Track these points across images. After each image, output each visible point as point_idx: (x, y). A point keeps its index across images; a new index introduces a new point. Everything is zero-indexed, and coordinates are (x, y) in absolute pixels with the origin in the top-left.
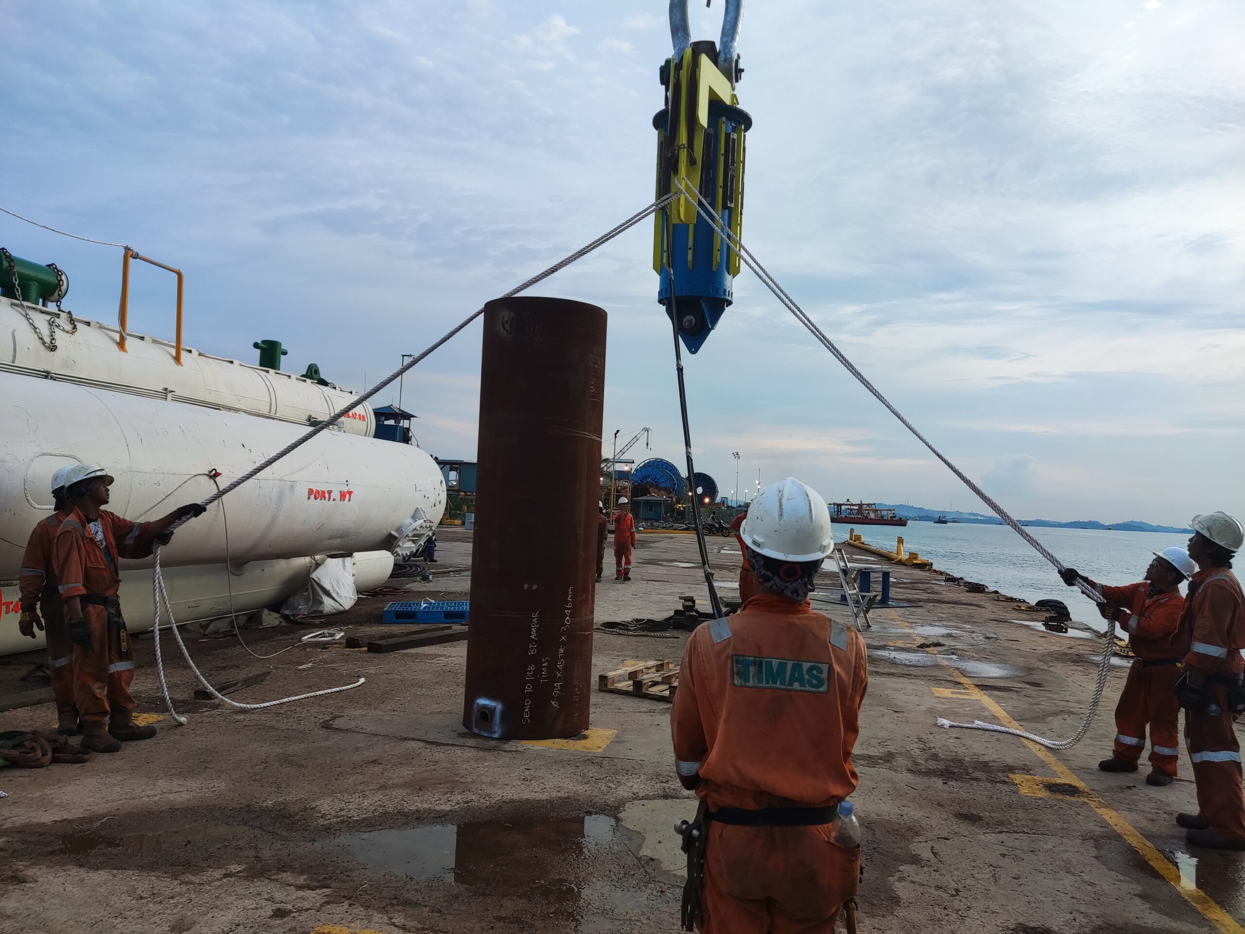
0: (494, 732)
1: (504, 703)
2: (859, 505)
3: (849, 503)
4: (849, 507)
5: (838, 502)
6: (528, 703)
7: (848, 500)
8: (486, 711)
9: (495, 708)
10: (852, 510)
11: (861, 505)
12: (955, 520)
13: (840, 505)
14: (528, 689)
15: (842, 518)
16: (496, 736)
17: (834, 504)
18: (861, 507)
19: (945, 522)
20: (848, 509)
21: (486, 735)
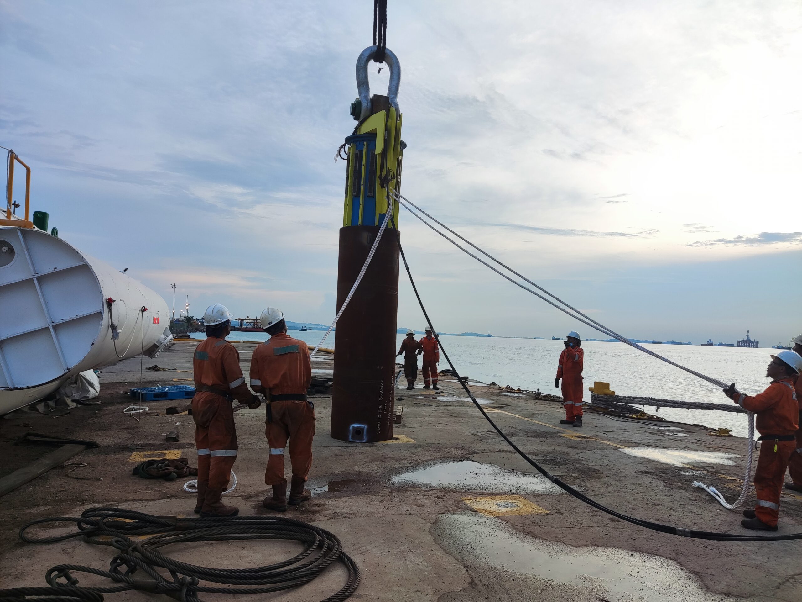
0: (364, 440)
1: (368, 425)
2: (255, 319)
3: (248, 318)
4: (248, 321)
5: (241, 318)
6: (379, 424)
7: (248, 317)
8: (359, 430)
9: (364, 428)
10: (250, 323)
11: (256, 320)
12: (310, 328)
13: (243, 320)
14: (379, 417)
15: (244, 328)
16: (364, 441)
17: (239, 319)
18: (256, 321)
19: (305, 330)
20: (248, 322)
21: (358, 441)
